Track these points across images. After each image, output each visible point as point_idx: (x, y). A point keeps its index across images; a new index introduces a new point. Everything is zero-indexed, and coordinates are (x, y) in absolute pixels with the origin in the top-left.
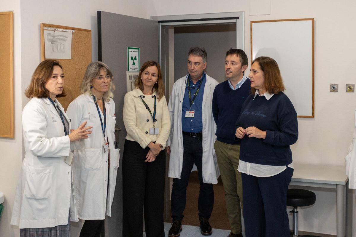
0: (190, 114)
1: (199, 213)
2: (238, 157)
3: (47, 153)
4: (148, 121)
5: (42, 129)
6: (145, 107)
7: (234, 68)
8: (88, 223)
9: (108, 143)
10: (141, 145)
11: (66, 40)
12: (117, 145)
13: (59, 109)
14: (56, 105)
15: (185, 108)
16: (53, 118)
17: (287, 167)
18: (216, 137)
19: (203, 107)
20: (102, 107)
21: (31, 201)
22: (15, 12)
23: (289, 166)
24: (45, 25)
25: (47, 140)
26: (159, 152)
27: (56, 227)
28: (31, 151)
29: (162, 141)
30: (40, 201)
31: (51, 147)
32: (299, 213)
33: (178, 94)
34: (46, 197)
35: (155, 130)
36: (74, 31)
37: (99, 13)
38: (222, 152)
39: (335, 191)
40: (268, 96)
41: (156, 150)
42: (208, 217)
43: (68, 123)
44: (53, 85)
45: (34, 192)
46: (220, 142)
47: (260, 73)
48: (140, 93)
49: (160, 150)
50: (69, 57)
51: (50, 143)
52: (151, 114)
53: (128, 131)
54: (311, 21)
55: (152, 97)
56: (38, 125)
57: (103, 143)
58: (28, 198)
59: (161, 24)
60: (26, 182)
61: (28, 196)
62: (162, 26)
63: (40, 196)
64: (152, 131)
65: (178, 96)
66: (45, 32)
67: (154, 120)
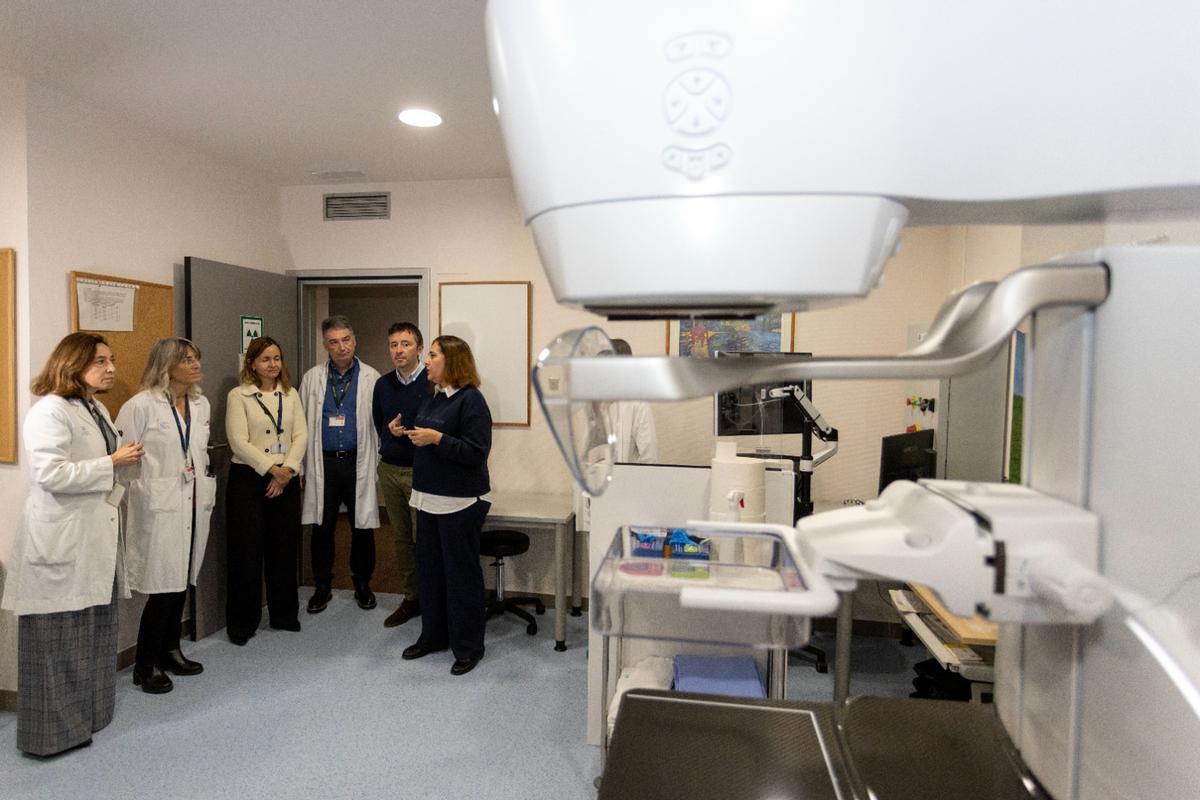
0: (336, 422)
1: (353, 574)
2: (411, 485)
3: (72, 485)
4: (268, 432)
5: (62, 446)
6: (263, 412)
7: (407, 350)
8: (155, 599)
9: (193, 468)
10: (257, 470)
11: (122, 301)
12: (211, 470)
13: (97, 414)
14: (91, 406)
15: (327, 413)
16: (84, 429)
17: (479, 499)
18: (379, 456)
19: (358, 410)
20: (183, 411)
21: (38, 568)
22: (17, 250)
23: (482, 498)
24: (78, 274)
25: (71, 464)
26: (287, 481)
27: (87, 610)
28: (41, 483)
29: (293, 463)
30: (57, 568)
31: (78, 477)
32: (506, 566)
33: (314, 391)
34: (67, 560)
35: (280, 446)
36: (138, 287)
37: (188, 260)
38: (389, 479)
39: (552, 532)
40: (449, 392)
41: (282, 477)
42: (368, 578)
43: (115, 436)
44: (97, 375)
45: (44, 552)
46: (386, 464)
47: (440, 357)
48: (254, 389)
49: (291, 476)
50: (130, 329)
51: (77, 469)
52: (274, 422)
53: (234, 450)
54: (526, 286)
55: (276, 394)
56: (54, 441)
57: (182, 468)
58: (31, 564)
59: (302, 282)
60: (29, 536)
61: (34, 560)
62: (304, 285)
63: (55, 558)
64: (276, 448)
65: (314, 395)
66: (79, 286)
67: (279, 431)
